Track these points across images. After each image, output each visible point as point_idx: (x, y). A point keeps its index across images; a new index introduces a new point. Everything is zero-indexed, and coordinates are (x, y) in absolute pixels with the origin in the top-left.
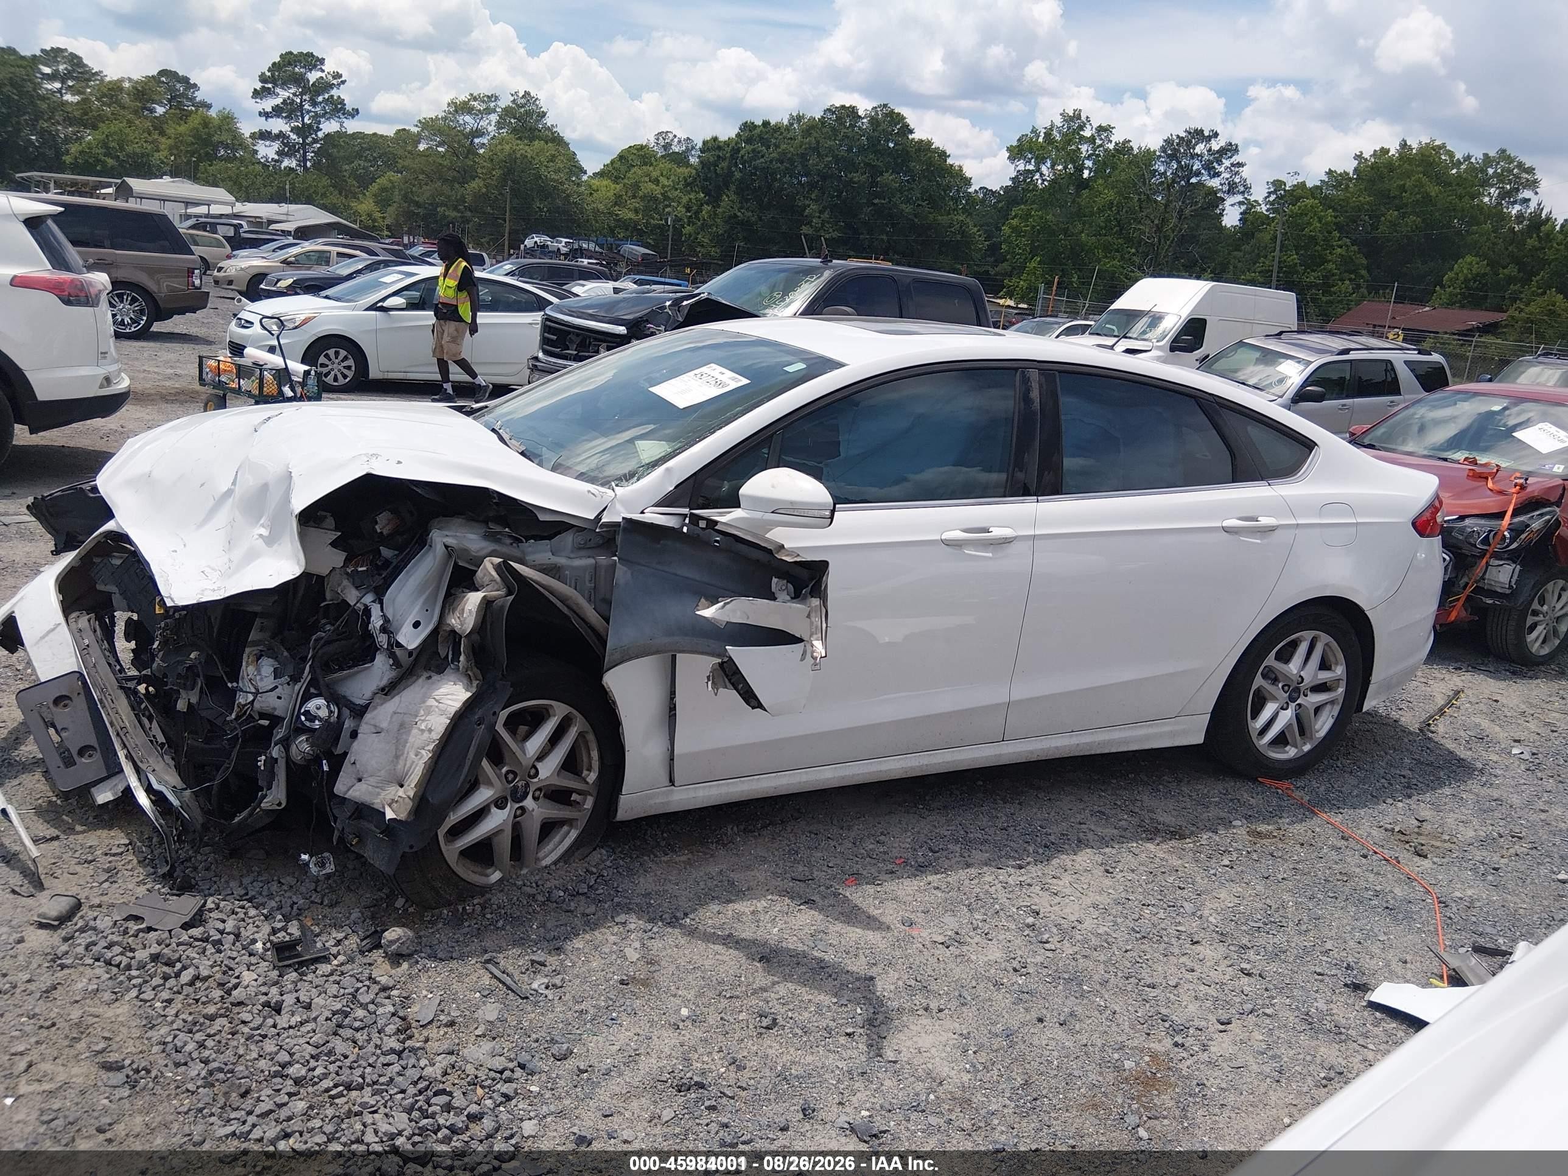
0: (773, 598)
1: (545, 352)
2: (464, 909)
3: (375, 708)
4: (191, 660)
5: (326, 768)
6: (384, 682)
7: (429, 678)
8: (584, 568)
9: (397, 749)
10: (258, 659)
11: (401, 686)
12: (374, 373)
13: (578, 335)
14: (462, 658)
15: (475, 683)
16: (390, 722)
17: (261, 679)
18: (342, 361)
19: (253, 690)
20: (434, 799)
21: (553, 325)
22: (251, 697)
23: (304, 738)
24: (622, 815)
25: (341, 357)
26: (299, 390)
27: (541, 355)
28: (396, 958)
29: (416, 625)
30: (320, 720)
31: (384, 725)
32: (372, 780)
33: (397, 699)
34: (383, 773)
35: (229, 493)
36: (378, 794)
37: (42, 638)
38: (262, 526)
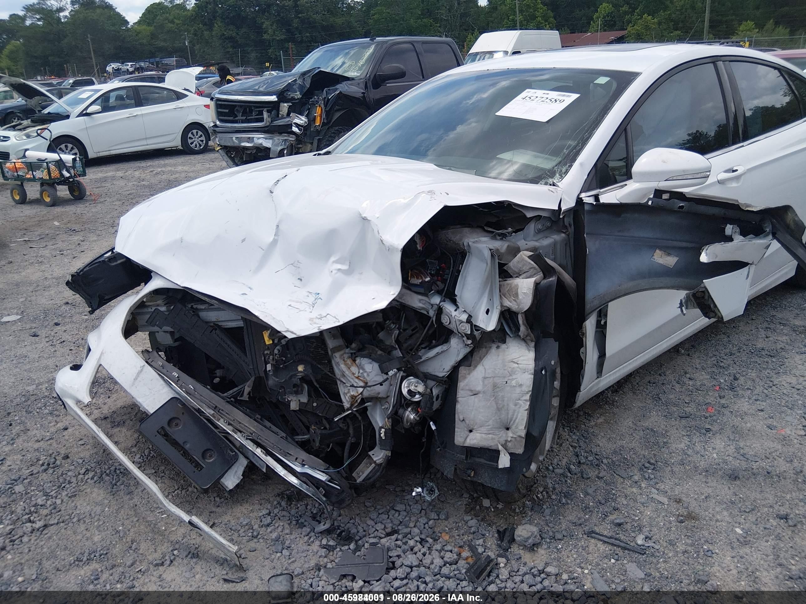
0: (730, 239)
1: (221, 121)
2: (537, 496)
3: (465, 378)
4: (301, 372)
5: (434, 428)
6: (461, 356)
7: (498, 347)
8: (549, 246)
9: (497, 404)
10: (354, 361)
11: (476, 356)
12: (92, 154)
13: (241, 106)
14: (522, 328)
15: (533, 344)
16: (484, 385)
17: (368, 375)
18: (71, 151)
19: (362, 384)
20: (535, 433)
21: (223, 103)
22: (361, 390)
23: (410, 409)
24: (579, 403)
25: (69, 149)
26: (72, 171)
27: (218, 123)
28: (533, 548)
29: (487, 312)
30: (419, 393)
31: (479, 388)
32: (483, 429)
33: (480, 368)
34: (490, 422)
35: (275, 242)
36: (493, 439)
37: (136, 379)
38: (336, 262)
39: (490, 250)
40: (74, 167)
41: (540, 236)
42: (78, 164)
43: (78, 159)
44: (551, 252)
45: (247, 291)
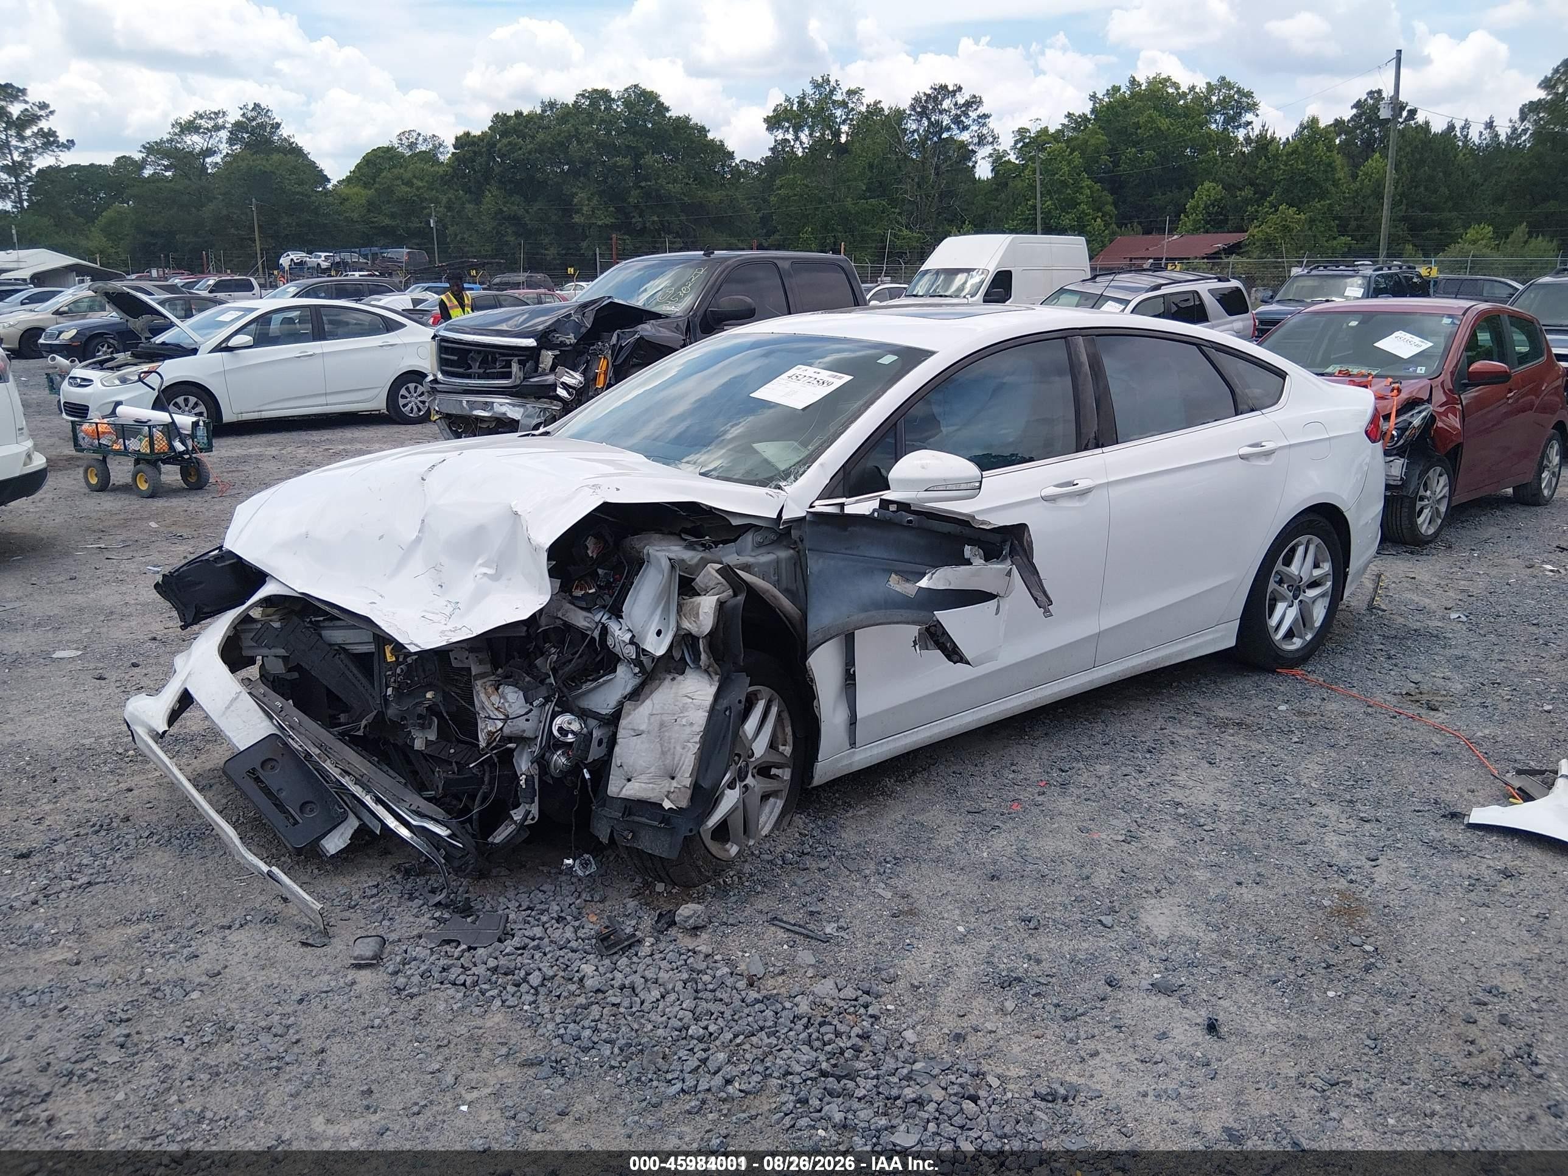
0: (968, 562)
1: (444, 373)
2: (724, 881)
3: (629, 714)
4: (429, 699)
5: (587, 776)
6: (629, 689)
7: (673, 679)
8: (770, 562)
9: (662, 746)
10: (497, 689)
11: (647, 690)
12: (228, 416)
13: (479, 352)
14: (703, 656)
15: (717, 678)
16: (650, 724)
17: (510, 706)
18: (193, 408)
19: (502, 717)
20: (706, 784)
21: (450, 345)
22: (500, 724)
23: (559, 752)
24: (817, 780)
25: (191, 404)
26: (190, 443)
27: (440, 376)
28: (695, 930)
29: (659, 633)
30: (573, 732)
31: (643, 727)
32: (643, 778)
33: (648, 702)
34: (652, 769)
35: (418, 540)
36: (653, 789)
37: (228, 708)
38: (483, 565)
39: (670, 559)
40: (193, 436)
41: (763, 550)
42: (201, 431)
43: (201, 423)
44: (772, 570)
45: (377, 599)
